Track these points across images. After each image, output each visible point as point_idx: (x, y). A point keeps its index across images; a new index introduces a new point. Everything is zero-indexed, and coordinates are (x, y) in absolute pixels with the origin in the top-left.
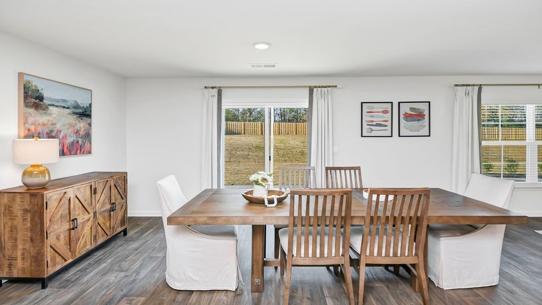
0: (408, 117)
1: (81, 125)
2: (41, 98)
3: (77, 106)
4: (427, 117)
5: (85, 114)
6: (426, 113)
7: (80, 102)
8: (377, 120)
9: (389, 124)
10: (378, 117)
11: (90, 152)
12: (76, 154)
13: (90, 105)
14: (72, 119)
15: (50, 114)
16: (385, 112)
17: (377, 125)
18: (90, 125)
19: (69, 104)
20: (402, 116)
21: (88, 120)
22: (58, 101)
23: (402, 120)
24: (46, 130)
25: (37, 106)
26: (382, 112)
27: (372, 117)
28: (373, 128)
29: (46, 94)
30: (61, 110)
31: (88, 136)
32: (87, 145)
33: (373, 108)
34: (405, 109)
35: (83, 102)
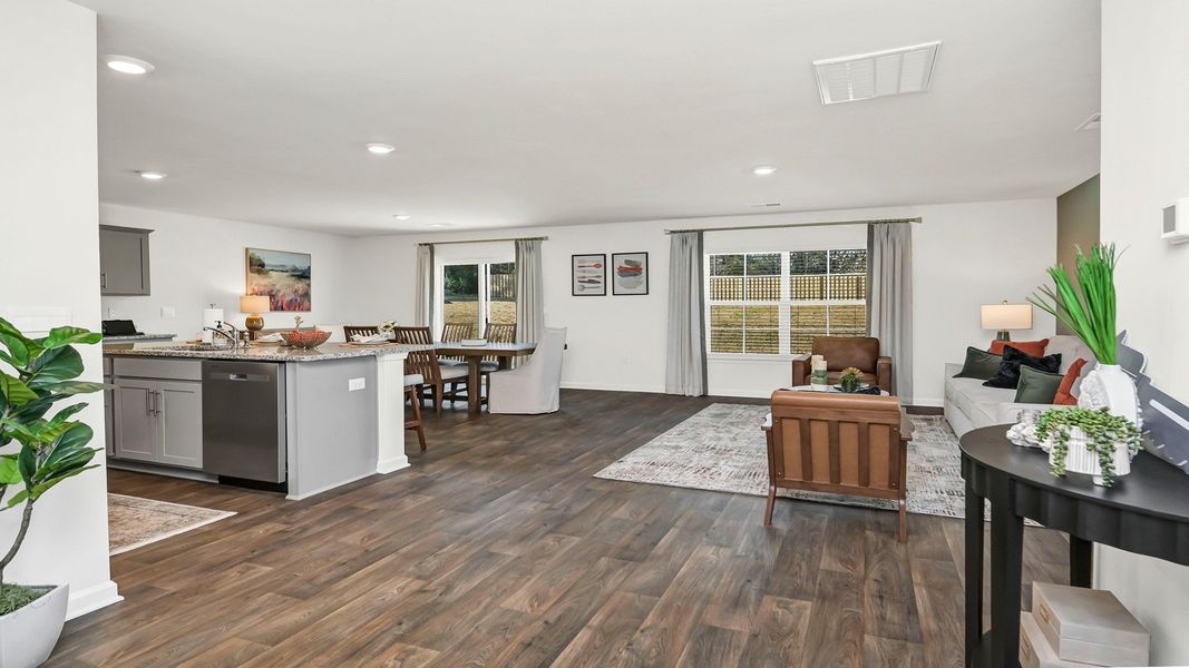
0: (624, 272)
1: (300, 286)
2: (263, 265)
3: (295, 270)
4: (644, 271)
5: (304, 275)
6: (643, 266)
7: (297, 266)
8: (589, 276)
9: (602, 280)
10: (589, 272)
11: (309, 310)
12: (294, 310)
13: (309, 268)
14: (291, 281)
15: (270, 277)
16: (598, 266)
17: (590, 281)
18: (309, 285)
19: (287, 268)
20: (616, 270)
21: (307, 282)
22: (277, 266)
23: (617, 276)
24: (267, 290)
25: (259, 272)
26: (595, 266)
27: (584, 272)
28: (586, 285)
29: (266, 262)
30: (281, 273)
31: (307, 295)
32: (306, 303)
33: (584, 262)
34: (620, 262)
35: (301, 265)
